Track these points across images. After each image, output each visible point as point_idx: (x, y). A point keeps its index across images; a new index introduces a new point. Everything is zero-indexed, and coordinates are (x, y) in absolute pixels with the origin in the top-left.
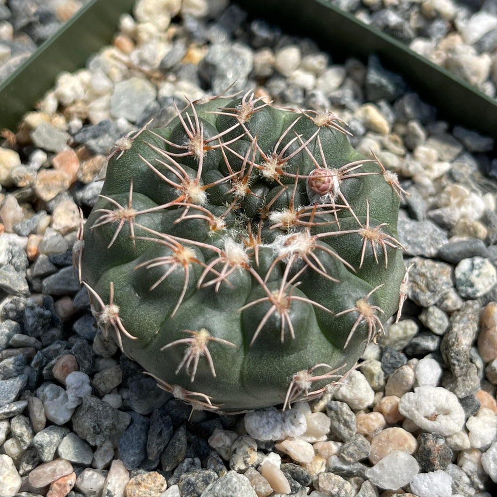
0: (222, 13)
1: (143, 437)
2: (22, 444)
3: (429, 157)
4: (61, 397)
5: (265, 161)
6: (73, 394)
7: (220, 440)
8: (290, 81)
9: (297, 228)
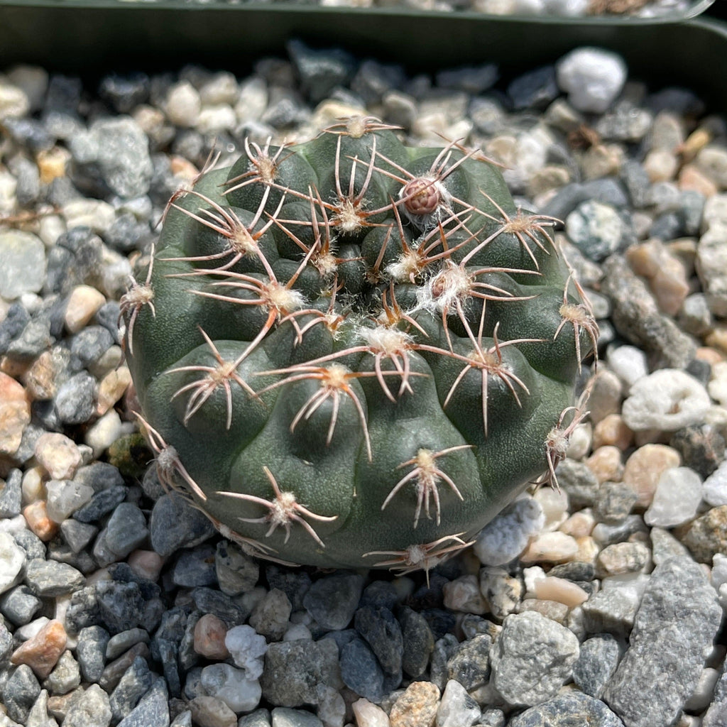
0: (45, 95)
1: (368, 653)
3: (437, 125)
4: (231, 674)
5: (337, 212)
6: (250, 659)
7: (462, 594)
8: (203, 130)
9: (432, 268)
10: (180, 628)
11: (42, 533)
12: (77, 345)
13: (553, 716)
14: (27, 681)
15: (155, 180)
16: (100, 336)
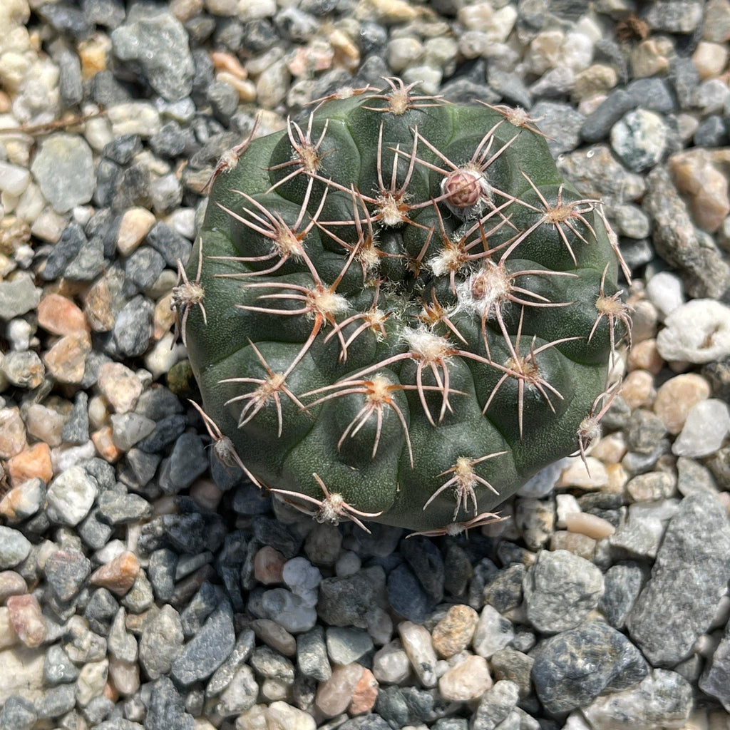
1: (412, 580)
2: (286, 680)
3: (484, 17)
4: (289, 601)
5: (379, 206)
6: (305, 592)
8: (243, 19)
9: (472, 265)
10: (242, 554)
11: (110, 459)
12: (131, 269)
13: (578, 647)
14: (106, 604)
15: (197, 82)
16: (152, 260)
